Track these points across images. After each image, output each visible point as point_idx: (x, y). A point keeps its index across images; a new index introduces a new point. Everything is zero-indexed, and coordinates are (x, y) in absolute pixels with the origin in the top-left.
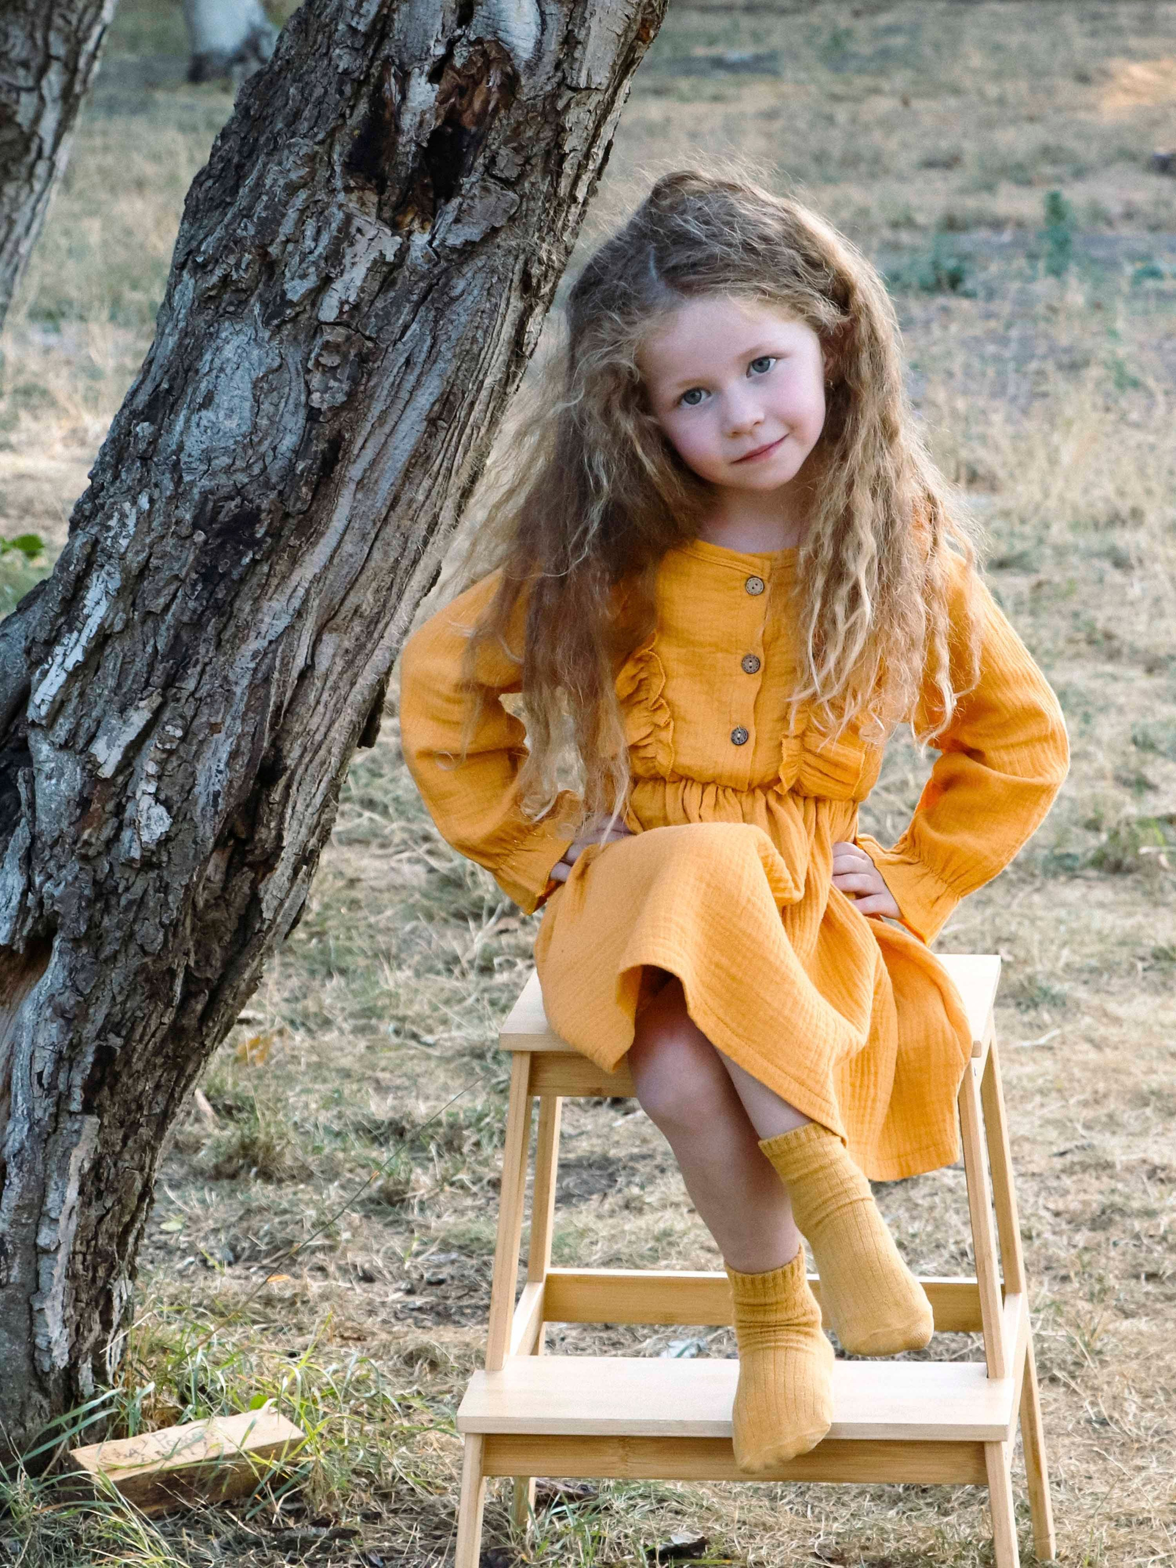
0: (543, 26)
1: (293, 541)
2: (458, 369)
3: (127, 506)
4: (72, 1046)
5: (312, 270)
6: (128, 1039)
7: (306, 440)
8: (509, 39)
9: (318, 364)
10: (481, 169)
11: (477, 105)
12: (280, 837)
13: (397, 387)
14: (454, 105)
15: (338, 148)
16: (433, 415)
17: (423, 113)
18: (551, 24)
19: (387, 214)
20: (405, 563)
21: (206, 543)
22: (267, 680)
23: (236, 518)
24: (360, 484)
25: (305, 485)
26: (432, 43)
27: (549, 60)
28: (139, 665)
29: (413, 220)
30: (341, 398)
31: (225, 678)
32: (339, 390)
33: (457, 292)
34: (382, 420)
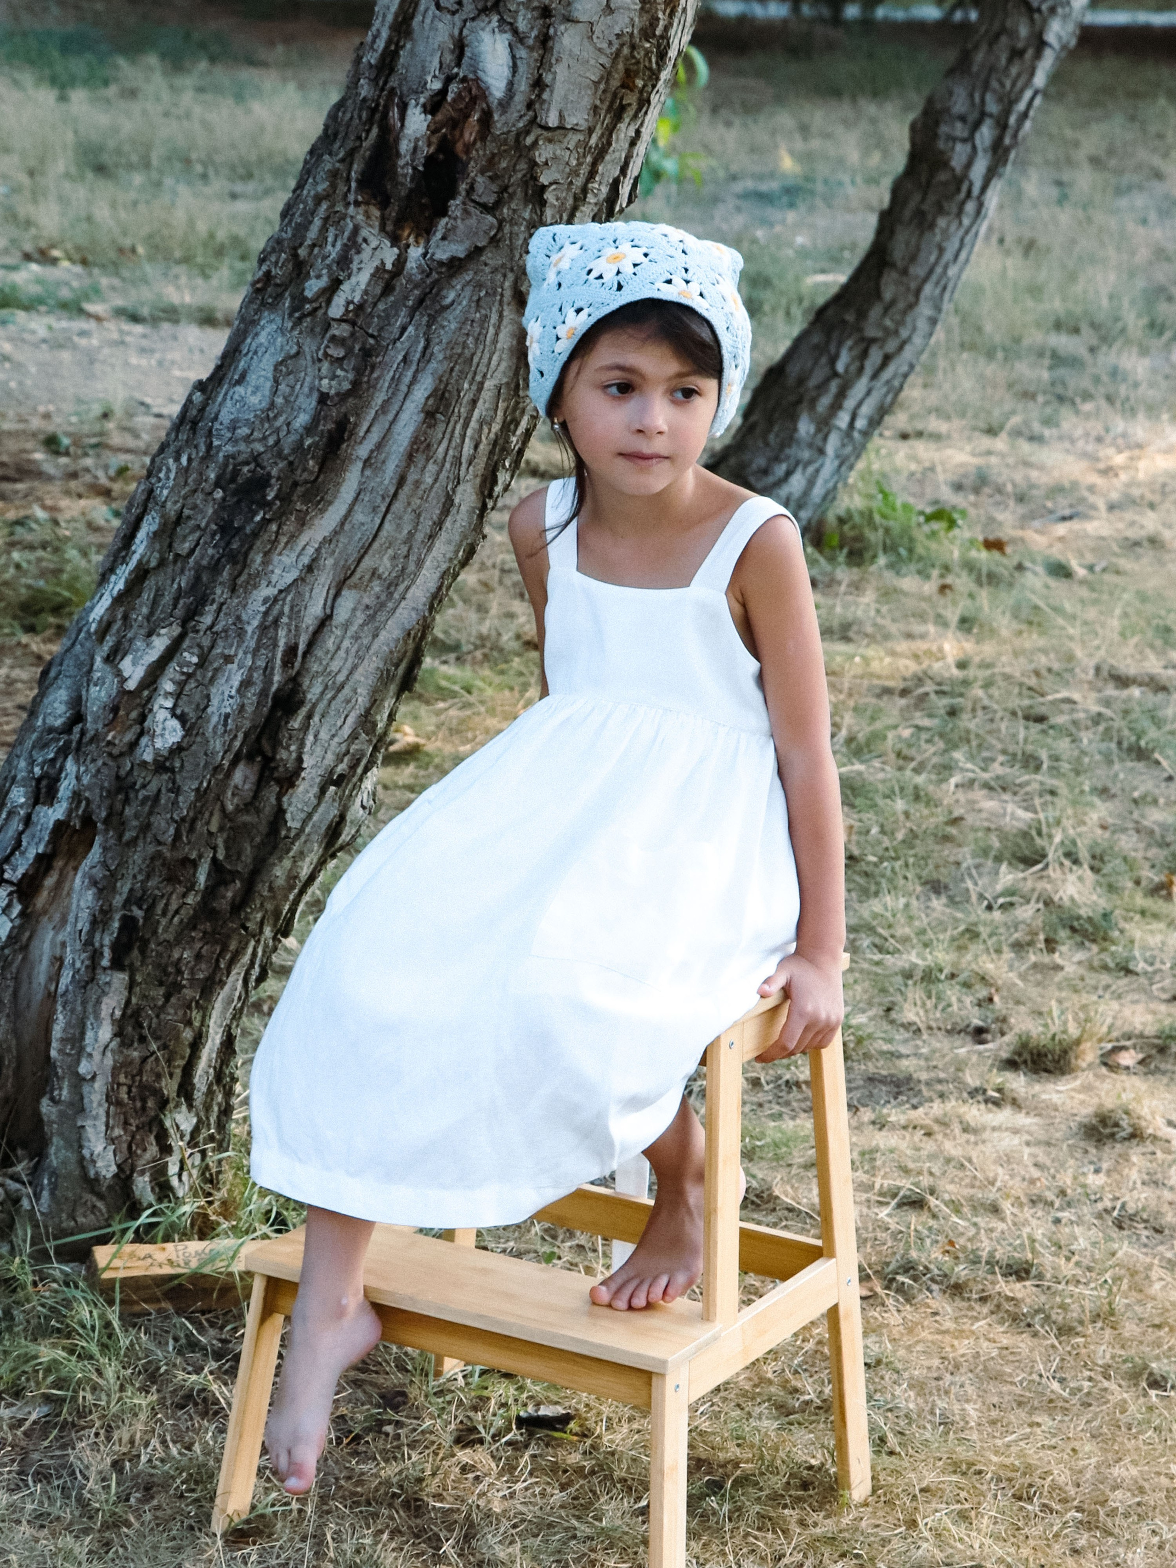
0: (514, 68)
1: (298, 506)
2: (452, 370)
3: (171, 461)
4: (102, 910)
5: (325, 271)
6: (149, 912)
7: (316, 420)
8: (485, 79)
9: (326, 355)
10: (464, 193)
11: (466, 135)
12: (300, 760)
13: (396, 381)
14: (445, 135)
15: (355, 166)
16: (429, 408)
17: (417, 140)
18: (522, 68)
19: (389, 228)
20: (419, 536)
21: (224, 499)
22: (276, 622)
23: (249, 481)
24: (367, 463)
25: (313, 458)
26: (429, 79)
27: (519, 100)
28: (167, 599)
29: (409, 235)
30: (346, 386)
31: (239, 618)
32: (345, 378)
33: (448, 301)
34: (384, 408)
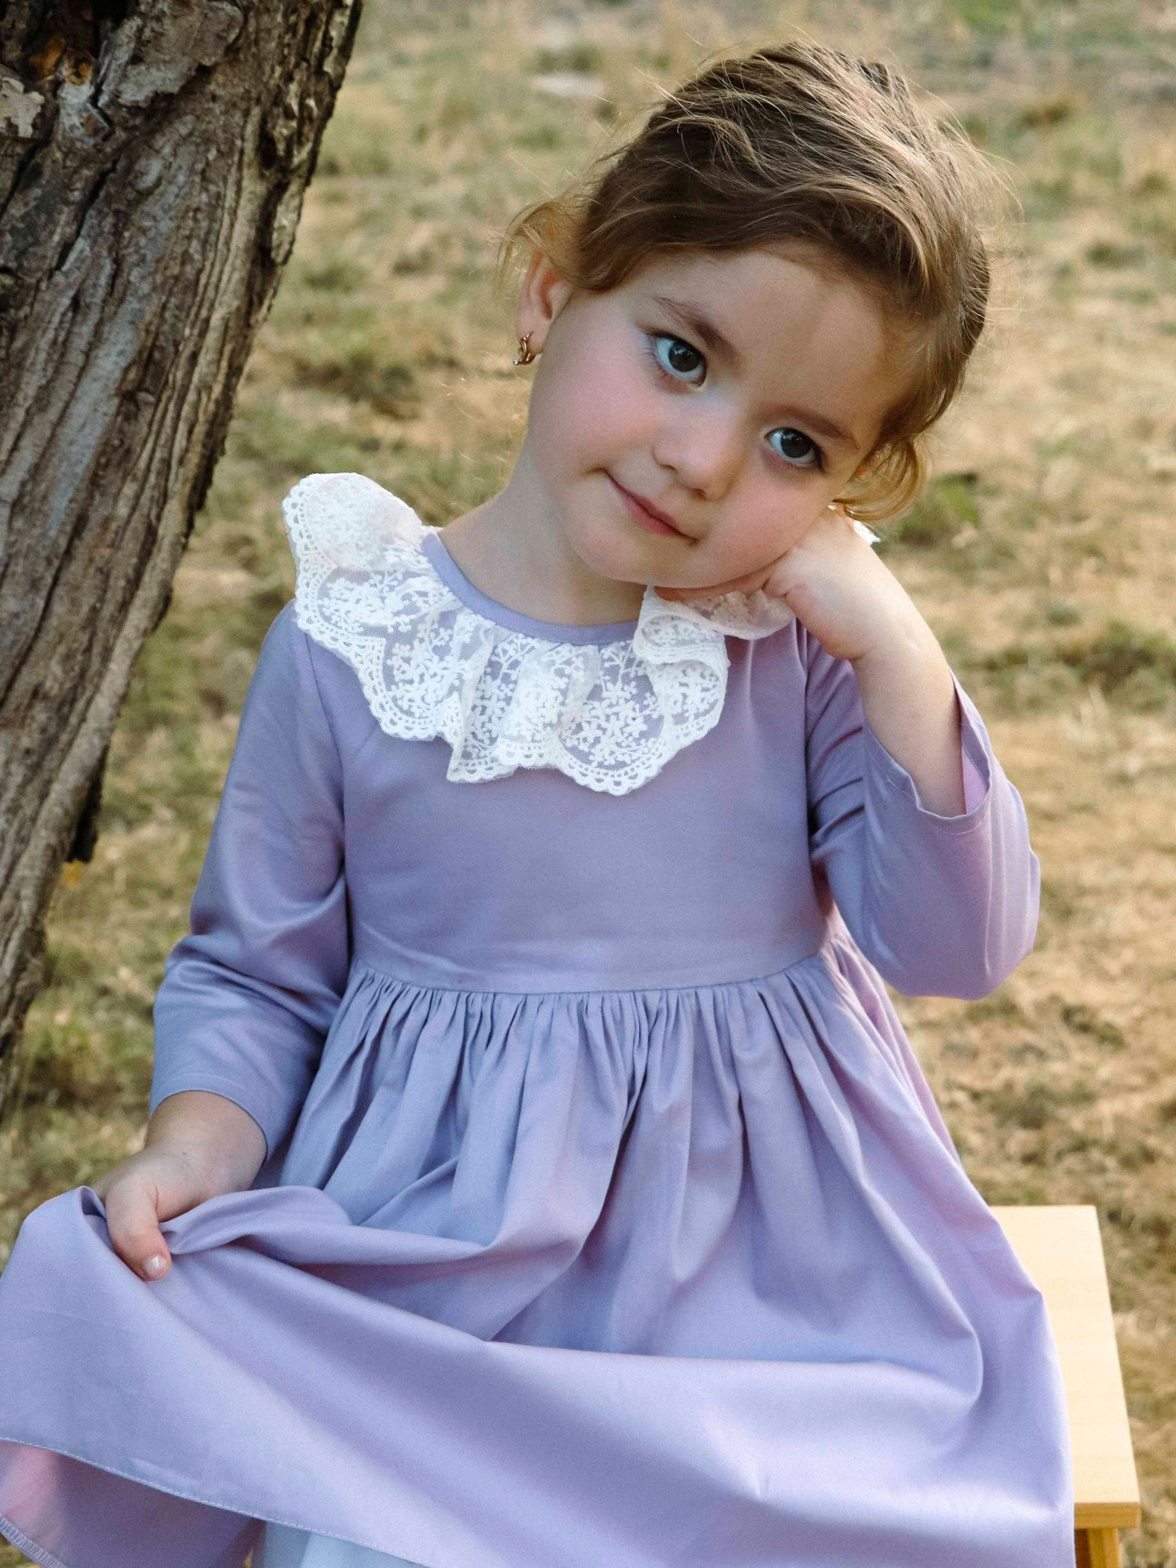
2: (164, 307)
13: (61, 347)
16: (128, 386)
19: (16, 54)
20: (108, 610)
29: (59, 62)
33: (149, 180)
34: (42, 401)
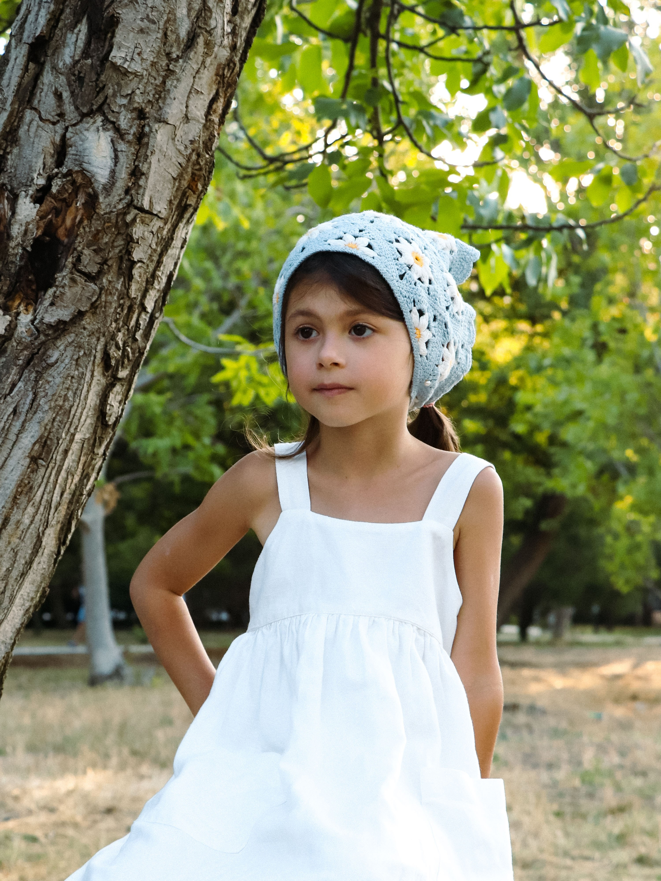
0: (116, 159)
2: (54, 420)
8: (91, 169)
10: (70, 266)
11: (68, 222)
13: (6, 431)
14: (51, 220)
16: (34, 453)
17: (28, 224)
18: (122, 158)
19: (1, 300)
20: (15, 573)
26: (35, 175)
27: (120, 185)
29: (19, 304)
33: (53, 360)
